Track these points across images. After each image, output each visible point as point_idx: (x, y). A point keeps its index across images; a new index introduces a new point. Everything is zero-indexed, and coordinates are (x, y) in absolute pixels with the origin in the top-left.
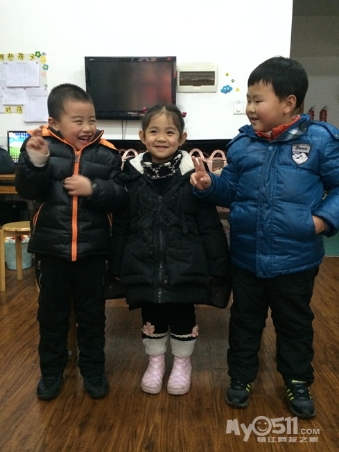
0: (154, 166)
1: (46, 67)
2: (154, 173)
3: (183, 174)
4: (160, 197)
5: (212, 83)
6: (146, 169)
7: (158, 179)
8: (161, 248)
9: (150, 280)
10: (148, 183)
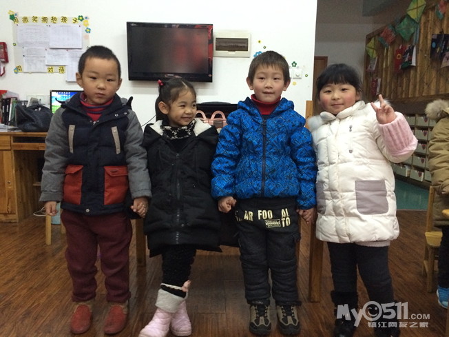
0: (173, 129)
1: (88, 30)
2: (173, 135)
3: (197, 135)
4: (178, 155)
5: (245, 48)
6: (166, 131)
7: (176, 140)
8: (178, 197)
9: (168, 225)
10: (167, 143)
